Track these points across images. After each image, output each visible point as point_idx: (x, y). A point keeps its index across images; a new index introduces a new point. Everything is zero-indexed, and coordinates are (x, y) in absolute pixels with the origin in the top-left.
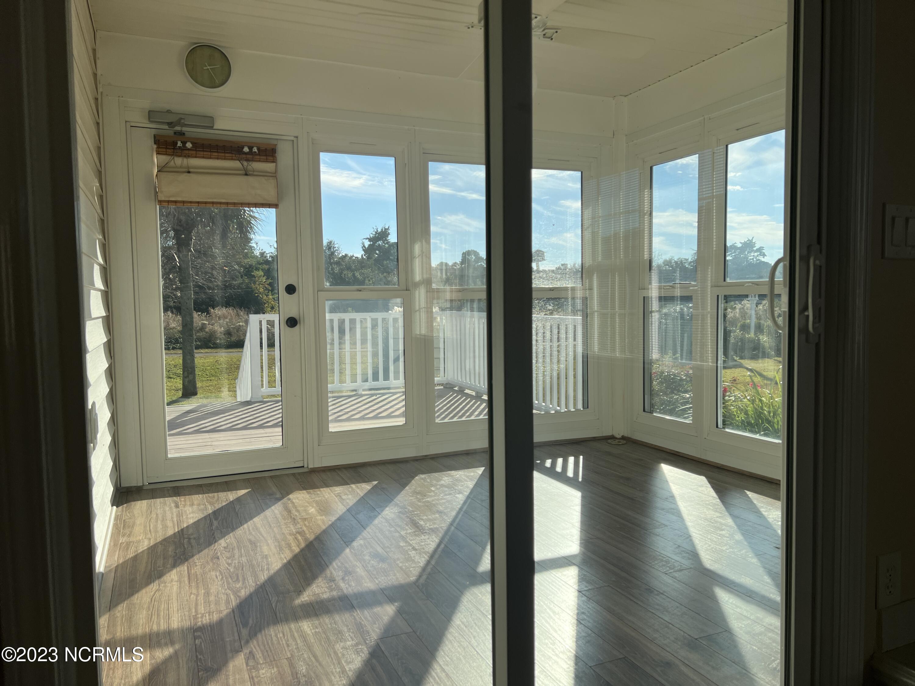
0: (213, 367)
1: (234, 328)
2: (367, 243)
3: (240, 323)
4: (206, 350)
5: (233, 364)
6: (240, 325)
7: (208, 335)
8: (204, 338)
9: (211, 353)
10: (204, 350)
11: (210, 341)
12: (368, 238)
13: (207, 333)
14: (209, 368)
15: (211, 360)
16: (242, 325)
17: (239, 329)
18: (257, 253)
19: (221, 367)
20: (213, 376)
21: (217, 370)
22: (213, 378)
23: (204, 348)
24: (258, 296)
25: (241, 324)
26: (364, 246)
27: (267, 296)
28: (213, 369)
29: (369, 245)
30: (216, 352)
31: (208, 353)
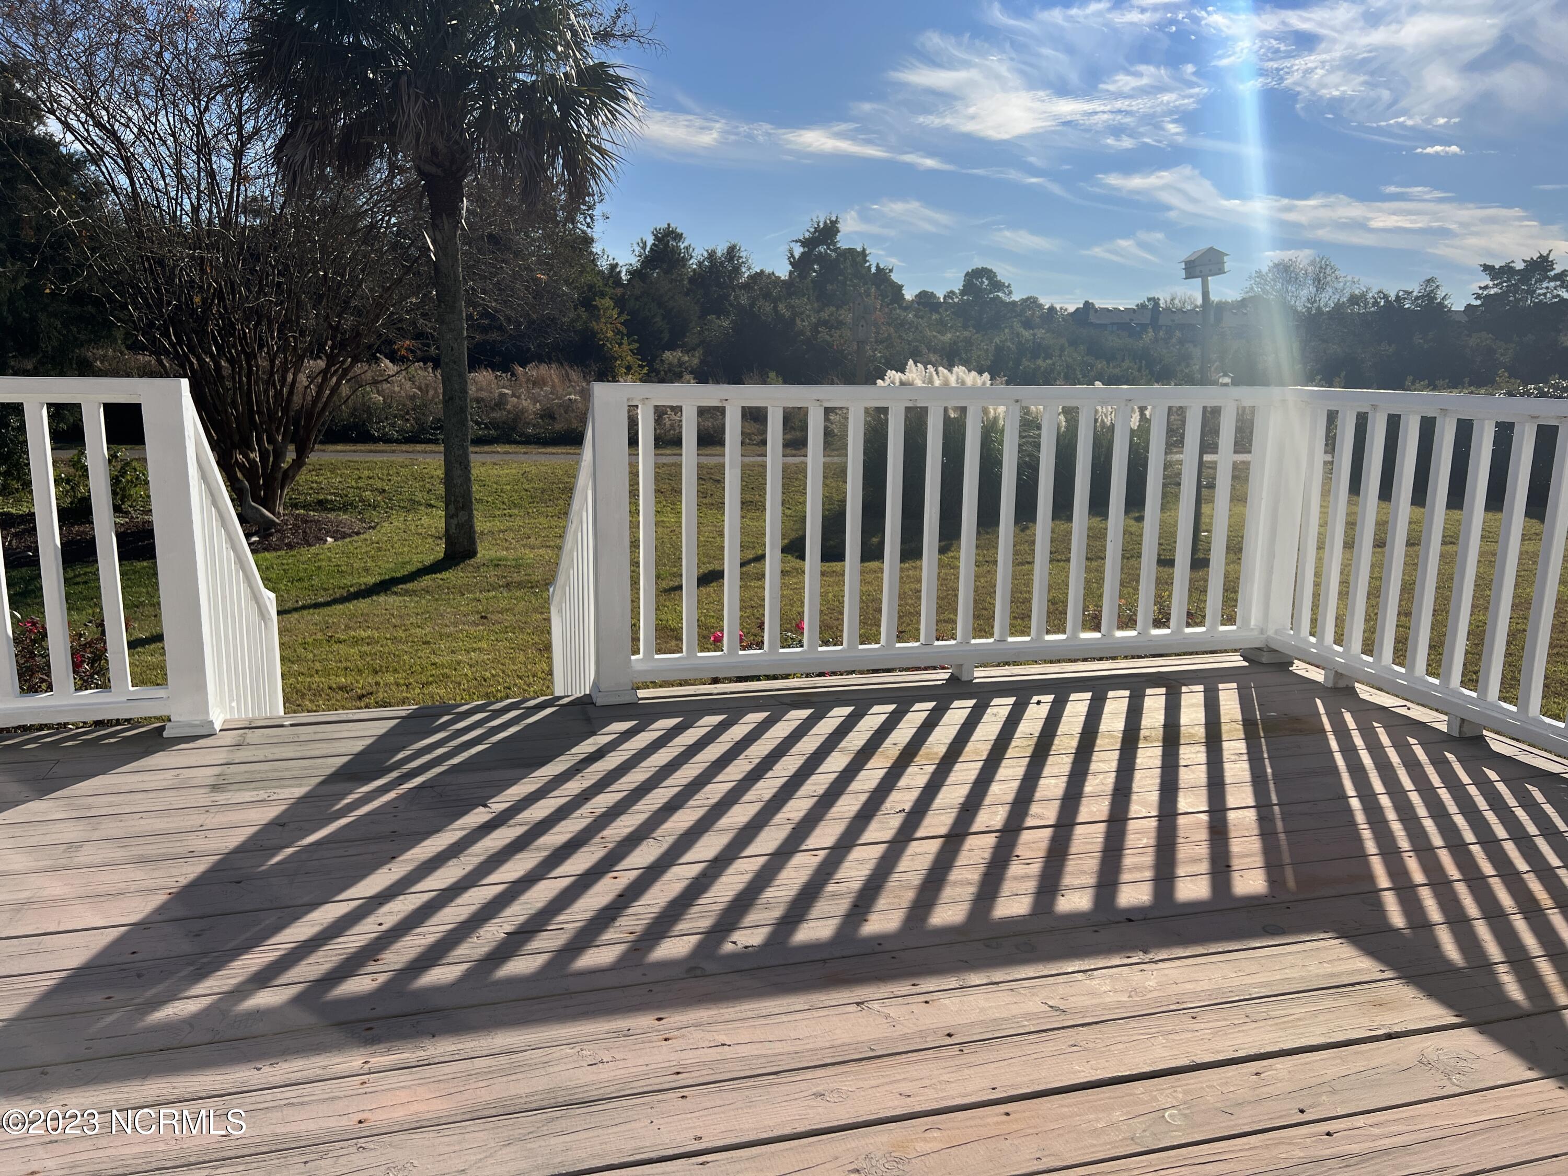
0: (516, 487)
1: (560, 406)
2: (798, 251)
3: (570, 394)
4: (507, 448)
5: (556, 481)
6: (570, 400)
7: (511, 416)
8: (504, 423)
9: (516, 453)
10: (503, 446)
11: (514, 429)
12: (800, 241)
13: (509, 412)
14: (508, 487)
15: (514, 471)
16: (576, 400)
17: (568, 406)
18: (603, 264)
19: (533, 488)
20: (515, 506)
21: (524, 493)
22: (516, 512)
23: (504, 443)
24: (604, 345)
25: (573, 397)
26: (792, 256)
27: (620, 344)
28: (516, 492)
29: (803, 254)
30: (525, 453)
31: (510, 453)
